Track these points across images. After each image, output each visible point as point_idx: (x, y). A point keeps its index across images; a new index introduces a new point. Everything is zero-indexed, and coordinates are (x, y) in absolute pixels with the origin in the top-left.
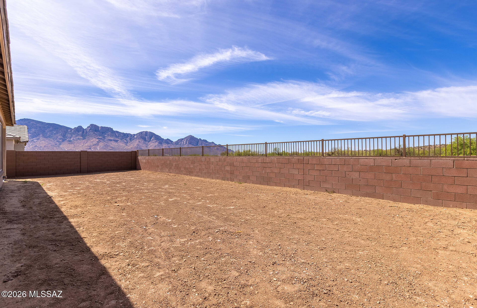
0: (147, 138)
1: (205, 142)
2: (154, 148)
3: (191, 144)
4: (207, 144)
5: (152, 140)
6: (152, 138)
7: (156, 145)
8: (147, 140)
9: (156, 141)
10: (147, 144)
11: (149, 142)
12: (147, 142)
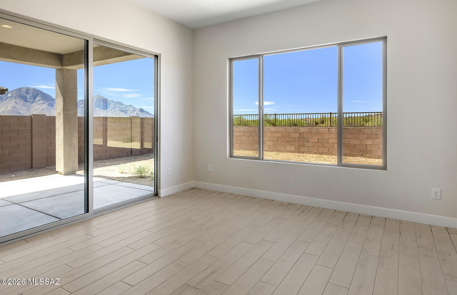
0: (29, 98)
1: (119, 104)
2: (40, 112)
3: (98, 107)
4: (123, 107)
5: (36, 100)
6: (38, 98)
7: (44, 107)
8: (29, 100)
9: (43, 101)
10: (29, 107)
11: (32, 103)
12: (28, 104)
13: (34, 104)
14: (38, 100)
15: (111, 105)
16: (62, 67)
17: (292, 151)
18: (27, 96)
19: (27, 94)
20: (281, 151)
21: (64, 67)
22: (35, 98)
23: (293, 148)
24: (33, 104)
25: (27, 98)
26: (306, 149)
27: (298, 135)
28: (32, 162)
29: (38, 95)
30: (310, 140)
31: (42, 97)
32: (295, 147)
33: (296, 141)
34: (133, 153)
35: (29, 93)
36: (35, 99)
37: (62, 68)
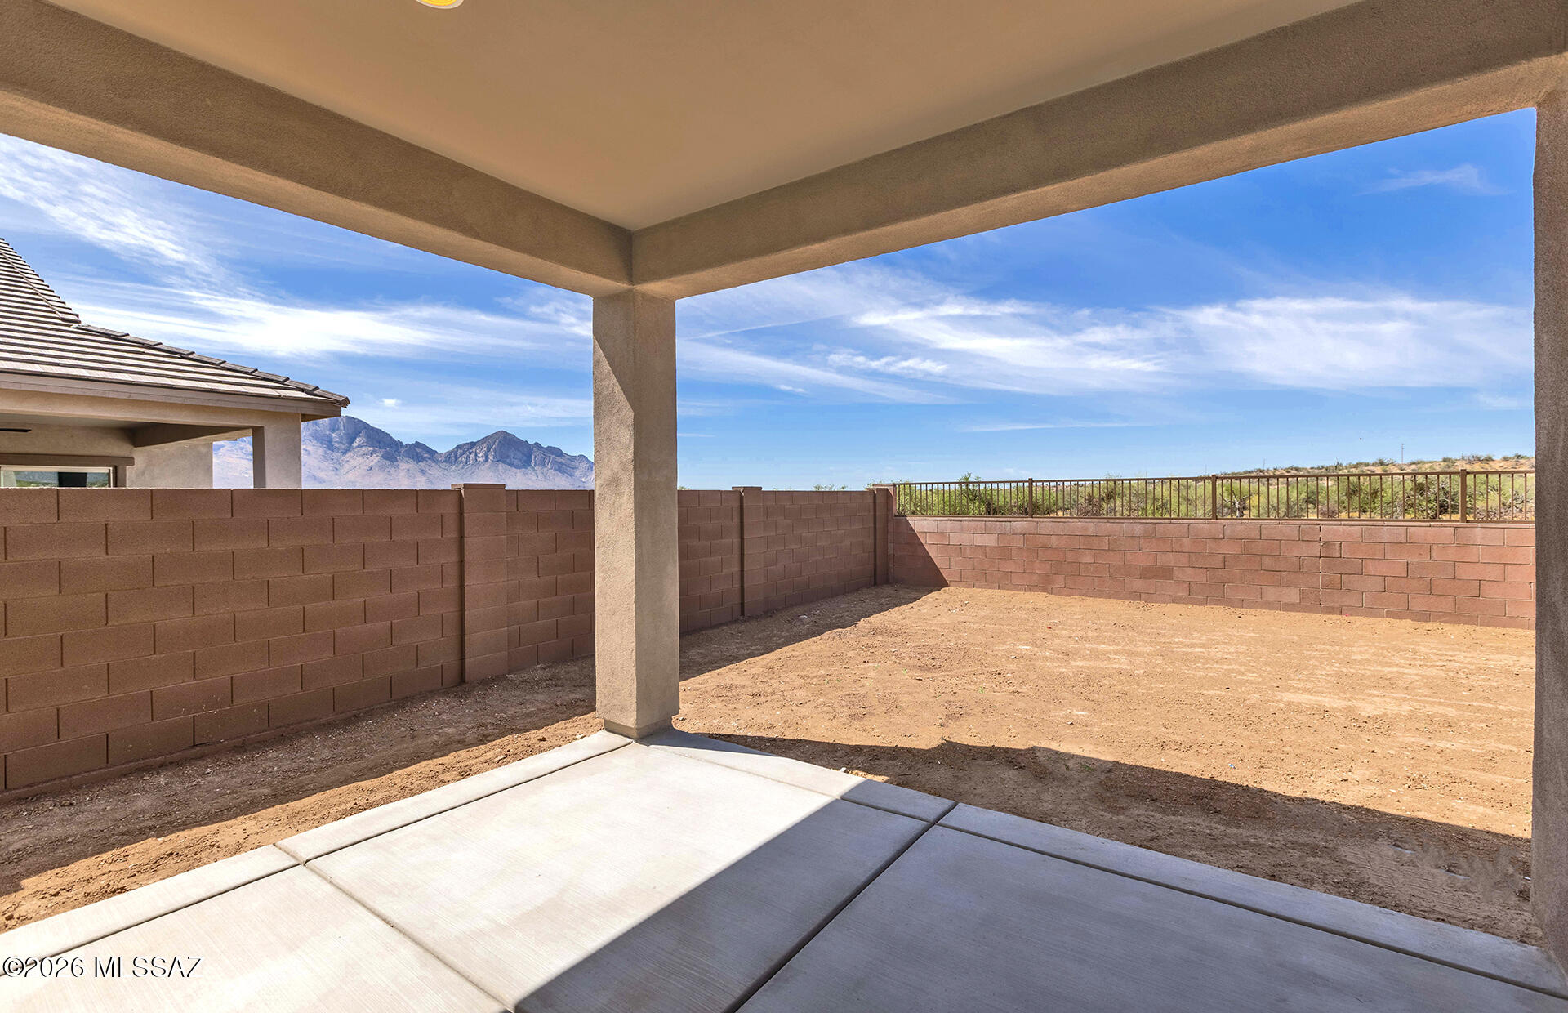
0: (337, 440)
1: (554, 453)
5: (355, 445)
6: (358, 441)
7: (373, 463)
8: (336, 445)
9: (371, 449)
10: (338, 464)
11: (345, 452)
12: (336, 455)
13: (350, 454)
14: (359, 446)
15: (533, 457)
16: (631, 287)
17: (1287, 604)
18: (334, 435)
19: (333, 431)
20: (1240, 605)
21: (638, 287)
22: (352, 440)
23: (1293, 596)
24: (347, 455)
25: (334, 440)
26: (1350, 601)
27: (1315, 549)
28: (462, 659)
29: (360, 433)
30: (1371, 568)
31: (369, 437)
32: (1302, 592)
33: (1305, 569)
34: (746, 612)
35: (338, 429)
36: (352, 443)
37: (630, 291)
